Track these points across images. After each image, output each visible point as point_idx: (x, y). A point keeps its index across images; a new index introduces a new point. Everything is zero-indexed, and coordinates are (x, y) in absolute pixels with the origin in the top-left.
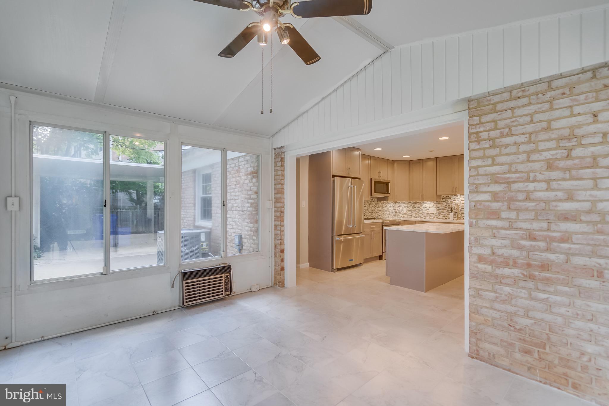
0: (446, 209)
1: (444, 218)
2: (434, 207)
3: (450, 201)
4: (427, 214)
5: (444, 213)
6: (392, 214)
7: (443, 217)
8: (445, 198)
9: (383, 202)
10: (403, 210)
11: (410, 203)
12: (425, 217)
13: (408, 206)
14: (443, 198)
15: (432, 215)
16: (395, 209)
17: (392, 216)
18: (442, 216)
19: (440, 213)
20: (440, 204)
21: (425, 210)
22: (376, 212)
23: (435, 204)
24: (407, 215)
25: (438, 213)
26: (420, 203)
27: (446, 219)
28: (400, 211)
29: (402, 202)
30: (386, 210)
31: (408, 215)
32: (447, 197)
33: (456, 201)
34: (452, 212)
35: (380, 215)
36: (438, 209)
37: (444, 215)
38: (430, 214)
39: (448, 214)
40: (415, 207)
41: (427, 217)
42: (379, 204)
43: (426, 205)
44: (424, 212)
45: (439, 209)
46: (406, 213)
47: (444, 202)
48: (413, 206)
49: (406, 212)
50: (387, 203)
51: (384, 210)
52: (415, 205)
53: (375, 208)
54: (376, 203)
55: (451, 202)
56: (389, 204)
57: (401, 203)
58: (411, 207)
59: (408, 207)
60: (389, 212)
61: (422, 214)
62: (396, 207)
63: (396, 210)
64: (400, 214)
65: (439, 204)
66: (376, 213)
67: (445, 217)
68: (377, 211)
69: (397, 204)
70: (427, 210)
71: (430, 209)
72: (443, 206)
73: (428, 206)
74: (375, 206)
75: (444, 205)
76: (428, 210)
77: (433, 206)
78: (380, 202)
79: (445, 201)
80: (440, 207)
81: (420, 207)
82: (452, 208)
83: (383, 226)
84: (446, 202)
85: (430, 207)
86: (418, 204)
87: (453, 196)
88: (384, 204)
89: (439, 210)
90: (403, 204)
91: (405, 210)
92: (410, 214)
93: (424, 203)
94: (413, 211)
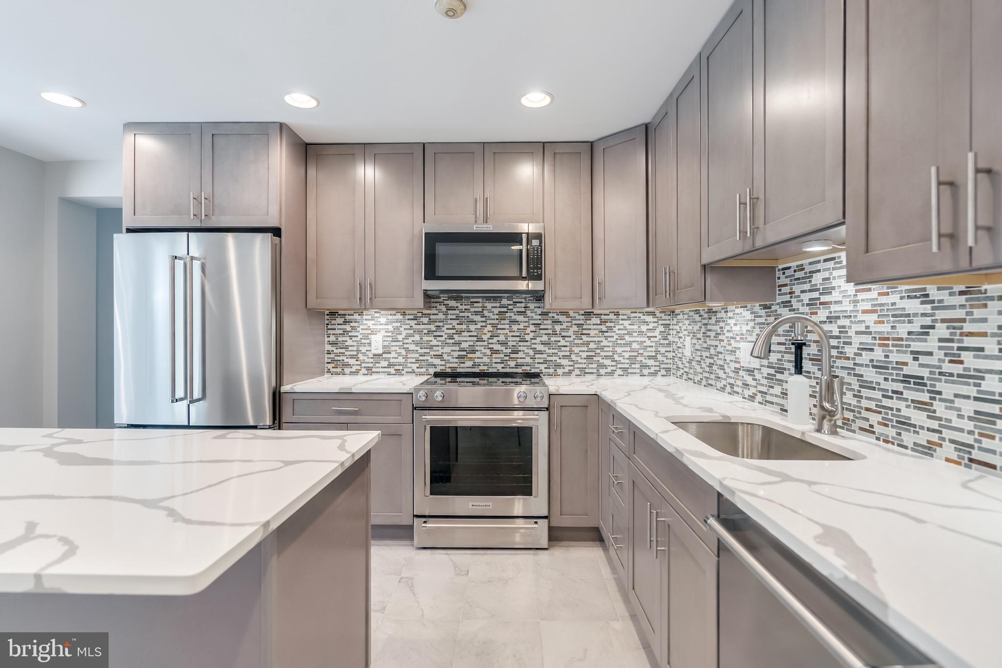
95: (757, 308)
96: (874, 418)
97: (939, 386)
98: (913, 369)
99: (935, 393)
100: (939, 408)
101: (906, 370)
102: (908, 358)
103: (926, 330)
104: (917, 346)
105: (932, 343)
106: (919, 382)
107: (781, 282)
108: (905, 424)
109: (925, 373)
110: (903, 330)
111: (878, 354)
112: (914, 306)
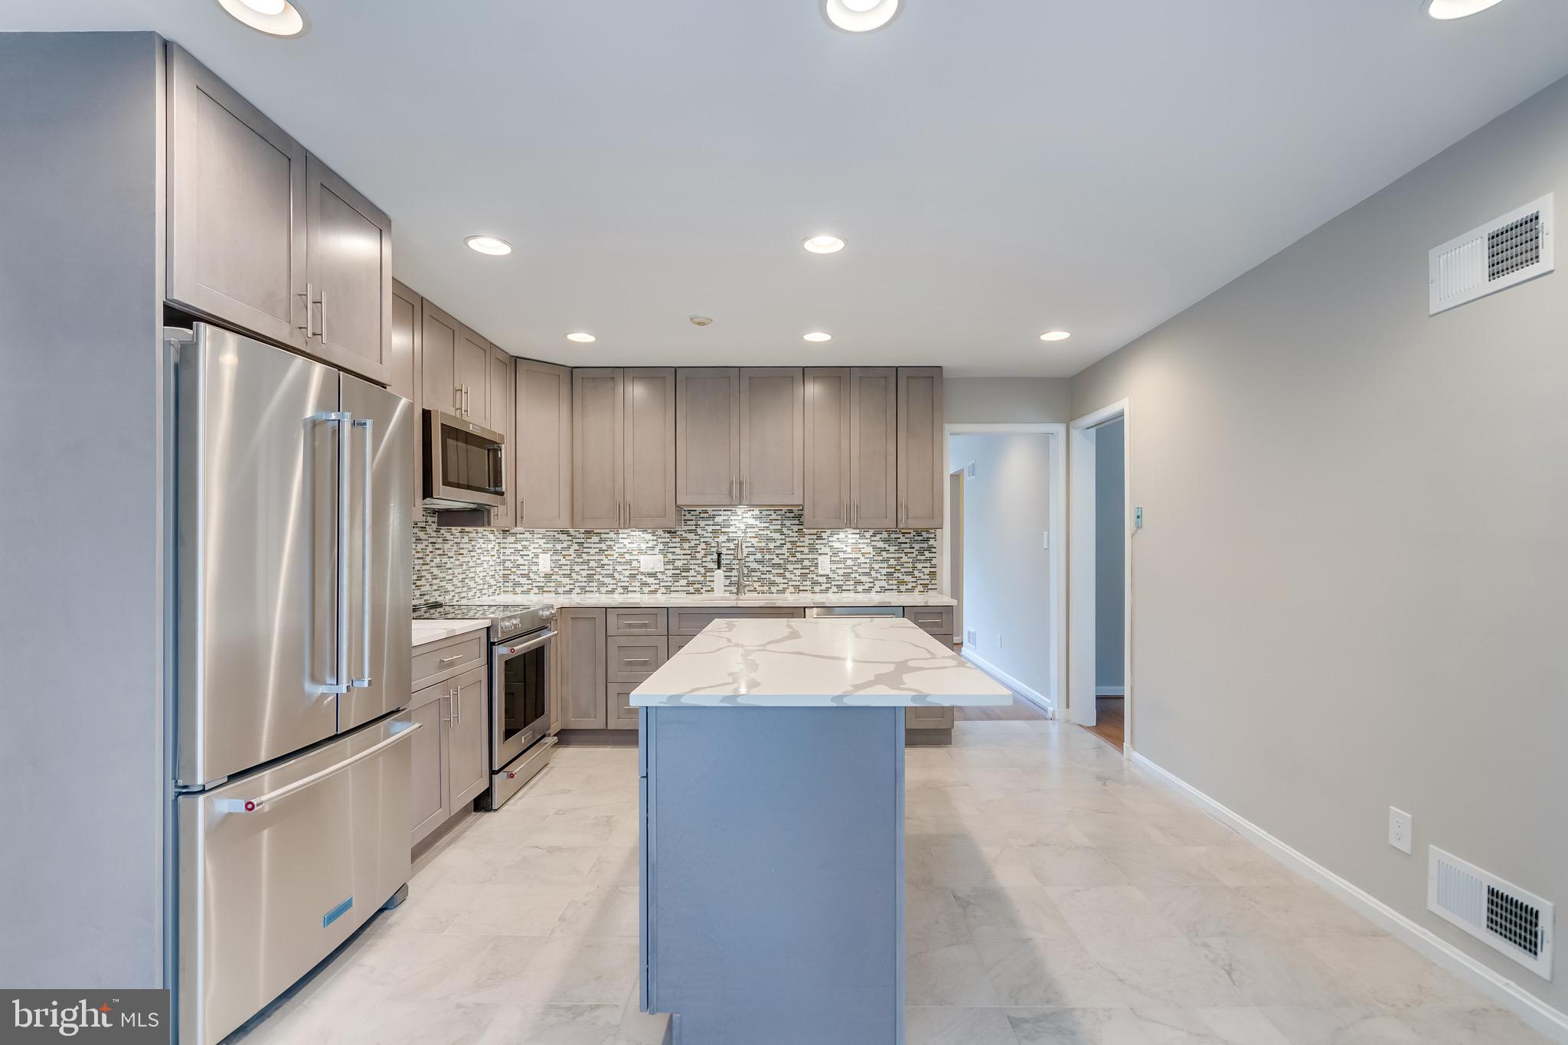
0: (699, 556)
1: (691, 589)
2: (657, 551)
3: (710, 529)
4: (632, 576)
5: (692, 573)
6: (492, 582)
7: (689, 584)
8: (694, 518)
9: (459, 528)
10: (537, 564)
11: (564, 537)
12: (625, 588)
13: (559, 547)
14: (688, 517)
15: (651, 580)
16: (504, 561)
17: (492, 590)
18: (683, 582)
19: (678, 572)
20: (678, 540)
21: (625, 563)
22: (435, 577)
23: (660, 540)
24: (553, 584)
25: (670, 573)
26: (603, 536)
27: (698, 591)
28: (526, 567)
29: (532, 533)
30: (471, 564)
31: (559, 585)
32: (702, 515)
33: (732, 529)
34: (719, 568)
35: (450, 587)
36: (670, 556)
37: (690, 579)
38: (643, 577)
39: (705, 576)
40: (585, 550)
41: (630, 589)
42: (445, 540)
43: (626, 542)
44: (619, 568)
45: (675, 557)
46: (548, 576)
47: (690, 531)
48: (576, 547)
49: (548, 570)
50: (474, 535)
51: (465, 567)
52: (585, 545)
53: (428, 559)
54: (434, 534)
55: (714, 532)
56: (481, 541)
57: (527, 535)
58: (571, 551)
59: (556, 552)
60: (481, 575)
61: (612, 576)
62: (508, 551)
63: (508, 564)
64: (523, 580)
65: (674, 540)
66: (434, 581)
67: (695, 586)
68: (435, 571)
69: (511, 539)
70: (630, 562)
71: (642, 558)
72: (686, 545)
73: (635, 545)
74: (430, 548)
75: (693, 544)
76: (635, 564)
77: (653, 548)
78: (450, 531)
79: (694, 528)
80: (678, 551)
81: (606, 553)
82: (719, 555)
83: (493, 644)
84: (699, 531)
85: (641, 552)
86: (596, 539)
87: (720, 513)
88: (466, 539)
89: (673, 562)
90: (536, 541)
91: (545, 563)
92: (566, 580)
93: (620, 536)
94: (577, 568)
95: (660, 532)
96: (756, 585)
97: (787, 566)
98: (776, 561)
99: (785, 569)
100: (788, 574)
101: (773, 562)
102: (774, 557)
103: (782, 545)
104: (778, 552)
105: (784, 550)
106: (779, 565)
107: (685, 518)
108: (773, 583)
109: (782, 562)
110: (771, 545)
111: (759, 556)
112: (777, 536)
